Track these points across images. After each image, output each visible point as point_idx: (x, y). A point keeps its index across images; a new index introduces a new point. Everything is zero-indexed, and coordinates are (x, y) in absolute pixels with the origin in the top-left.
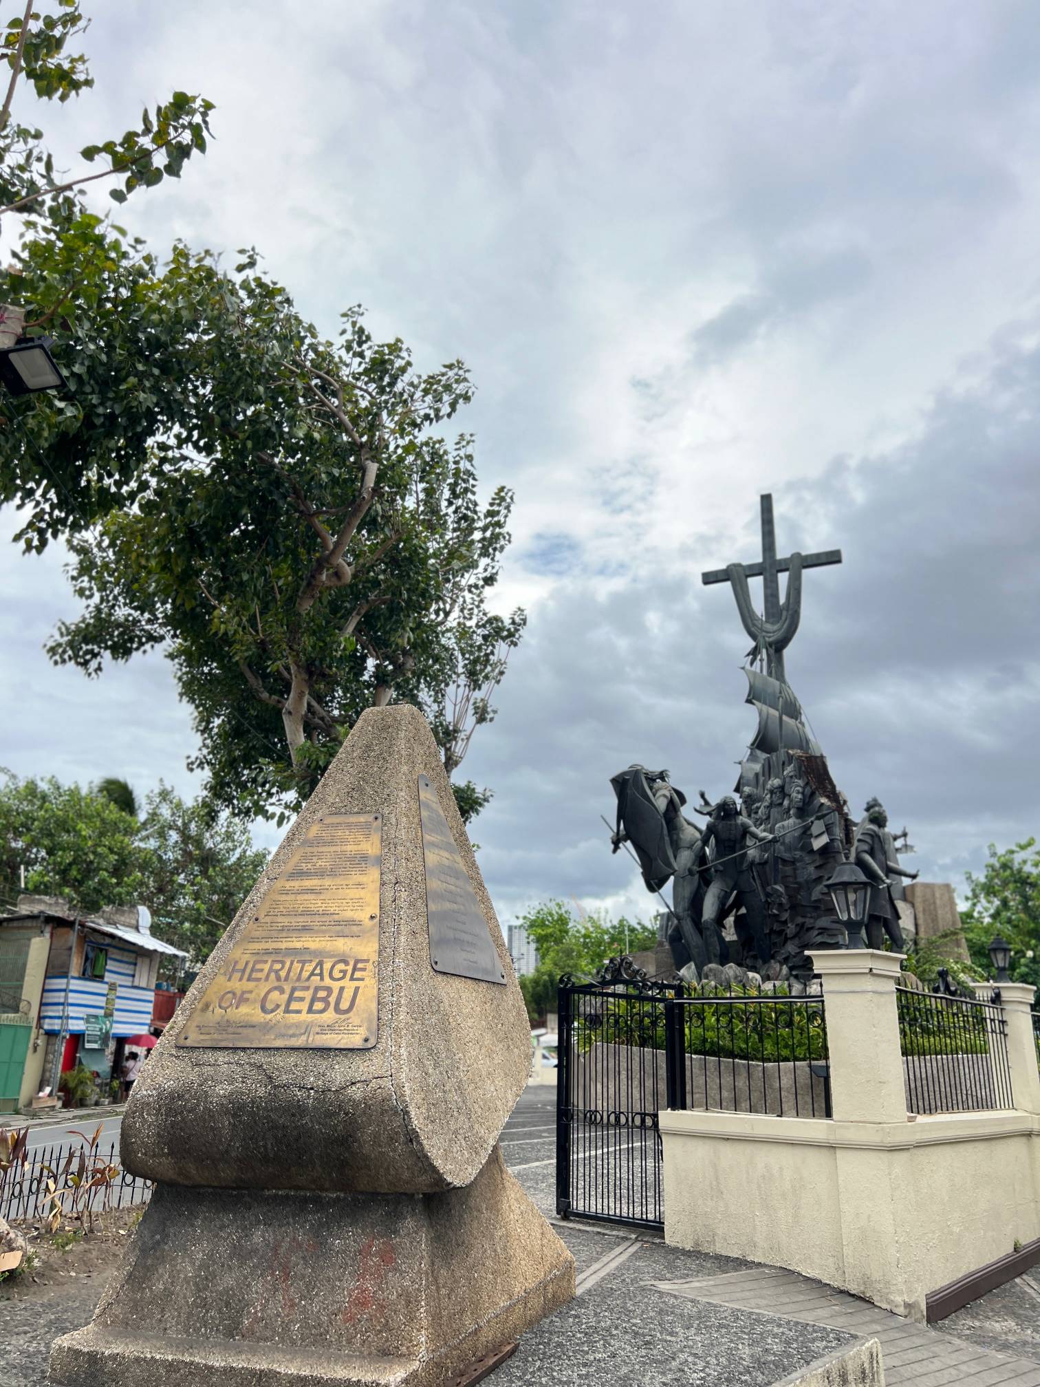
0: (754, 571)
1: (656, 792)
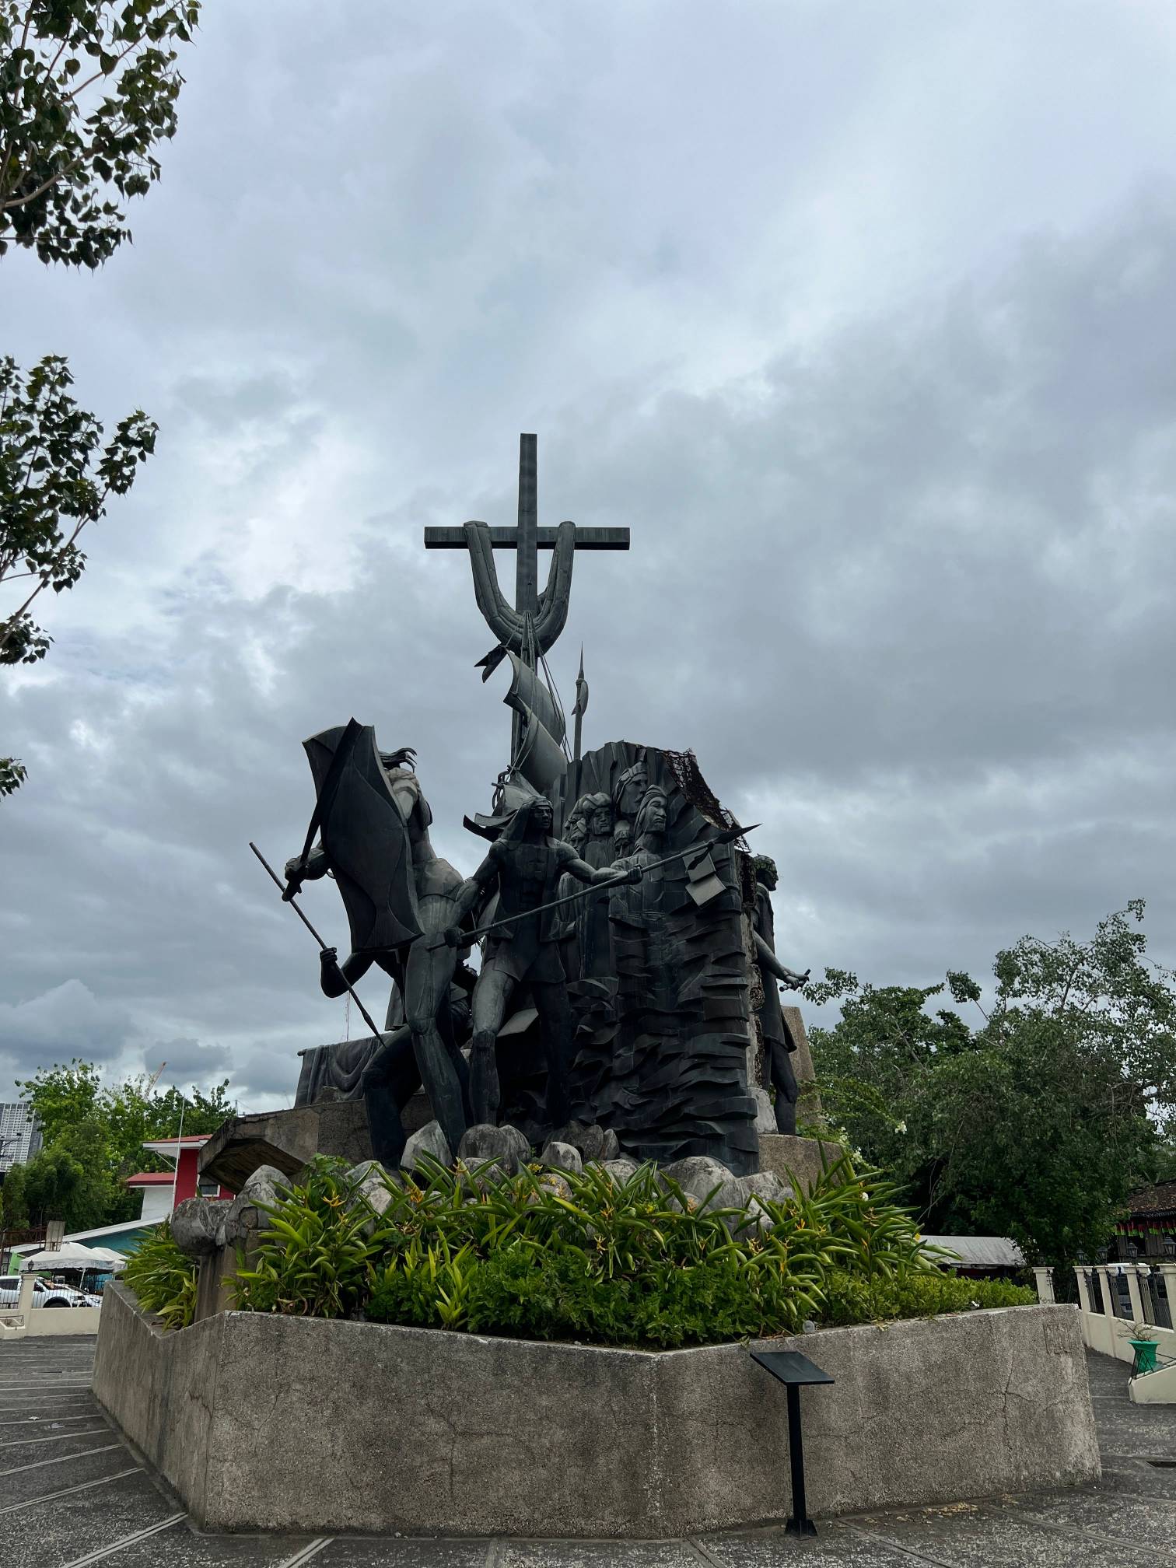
0: (505, 540)
1: (393, 781)
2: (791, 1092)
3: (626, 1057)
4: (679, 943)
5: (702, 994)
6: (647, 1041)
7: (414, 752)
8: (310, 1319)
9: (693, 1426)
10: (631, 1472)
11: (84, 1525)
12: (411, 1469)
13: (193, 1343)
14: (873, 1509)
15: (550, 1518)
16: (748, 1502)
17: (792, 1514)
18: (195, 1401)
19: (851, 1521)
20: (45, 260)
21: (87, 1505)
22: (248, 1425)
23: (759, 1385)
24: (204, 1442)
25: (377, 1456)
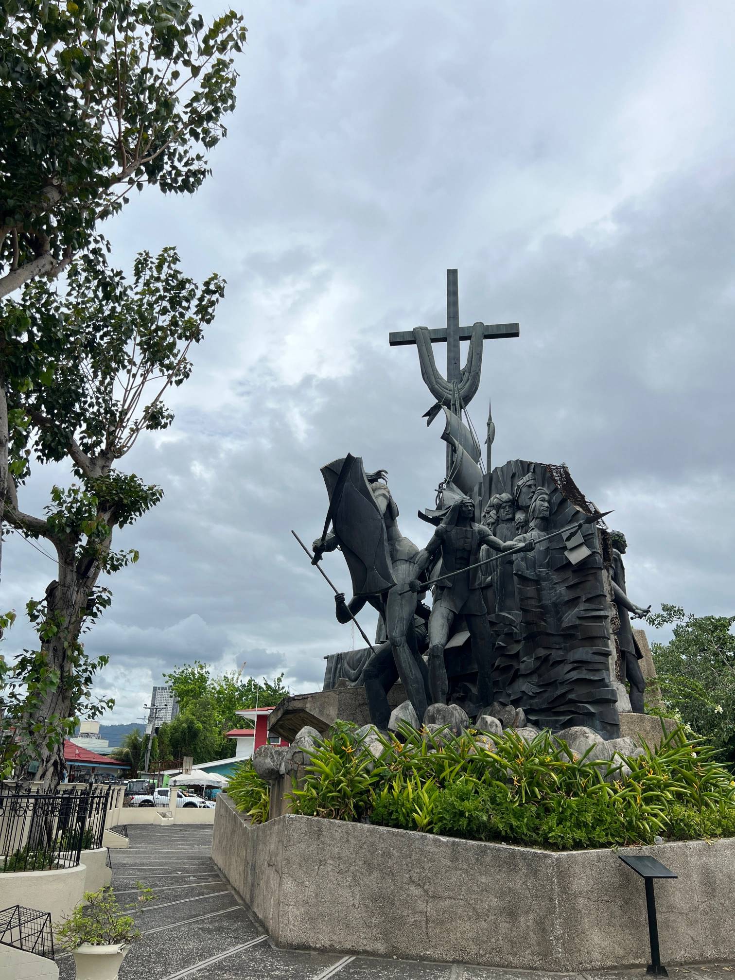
0: (439, 337)
1: (374, 491)
2: (640, 686)
3: (528, 663)
4: (561, 589)
5: (578, 622)
6: (542, 652)
7: (386, 472)
8: (337, 821)
9: (582, 901)
10: (542, 928)
11: (209, 939)
12: (402, 917)
13: (268, 832)
14: (707, 961)
15: (490, 954)
16: (621, 952)
17: (650, 962)
18: (270, 867)
19: (692, 968)
20: (164, 191)
21: (211, 927)
22: (302, 884)
23: (625, 877)
24: (277, 892)
25: (380, 908)
